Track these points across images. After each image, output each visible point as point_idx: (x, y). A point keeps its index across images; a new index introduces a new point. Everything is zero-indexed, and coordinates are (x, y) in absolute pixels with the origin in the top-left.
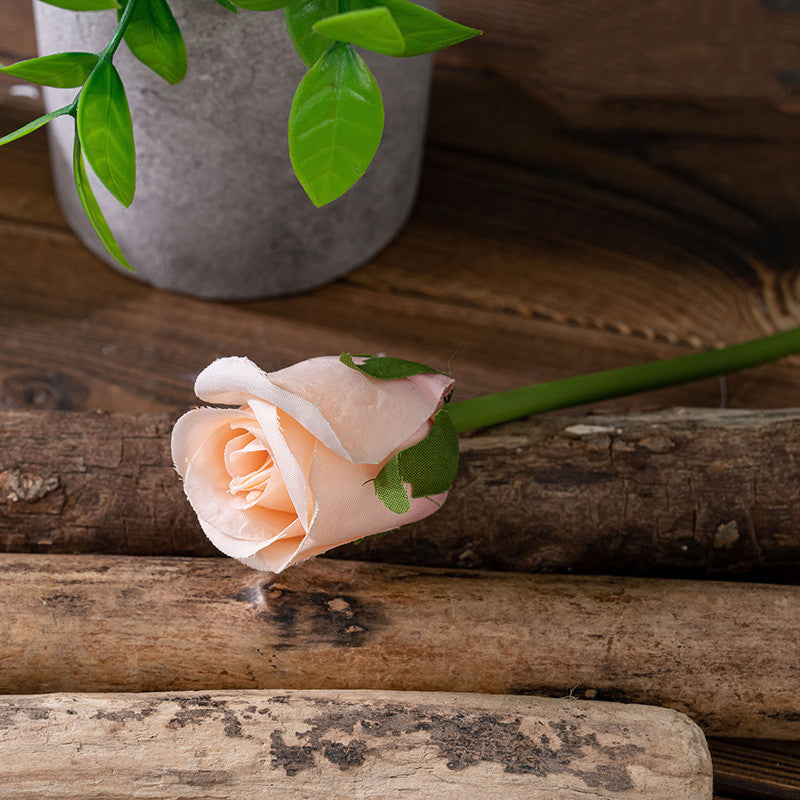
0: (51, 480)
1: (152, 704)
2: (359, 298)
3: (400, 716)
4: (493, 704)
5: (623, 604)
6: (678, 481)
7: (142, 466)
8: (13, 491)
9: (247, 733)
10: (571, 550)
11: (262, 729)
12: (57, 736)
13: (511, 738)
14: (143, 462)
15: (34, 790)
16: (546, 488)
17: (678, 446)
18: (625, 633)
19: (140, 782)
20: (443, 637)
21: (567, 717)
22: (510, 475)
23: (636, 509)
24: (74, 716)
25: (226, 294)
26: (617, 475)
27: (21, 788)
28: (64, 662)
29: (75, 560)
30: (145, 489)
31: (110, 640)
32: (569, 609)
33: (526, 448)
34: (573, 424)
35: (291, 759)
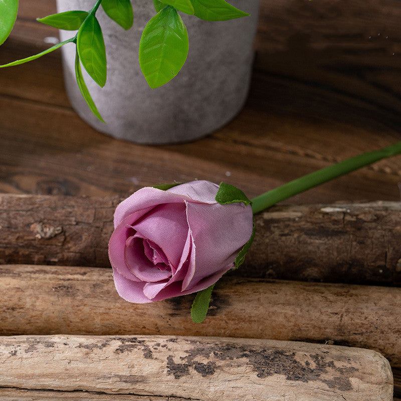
0: (59, 228)
1: (107, 341)
2: (218, 145)
3: (234, 350)
4: (282, 345)
5: (348, 298)
6: (378, 236)
7: (104, 222)
8: (38, 233)
9: (155, 357)
10: (323, 271)
11: (163, 355)
12: (58, 356)
13: (290, 362)
14: (105, 220)
15: (45, 383)
16: (310, 238)
17: (378, 219)
18: (349, 312)
19: (100, 380)
20: (256, 312)
21: (319, 352)
22: (292, 231)
23: (356, 250)
24: (67, 346)
25: (150, 141)
26: (346, 232)
27: (39, 382)
28: (63, 320)
29: (70, 269)
30: (105, 234)
31: (86, 309)
32: (321, 299)
33: (300, 218)
34: (325, 207)
35: (177, 370)
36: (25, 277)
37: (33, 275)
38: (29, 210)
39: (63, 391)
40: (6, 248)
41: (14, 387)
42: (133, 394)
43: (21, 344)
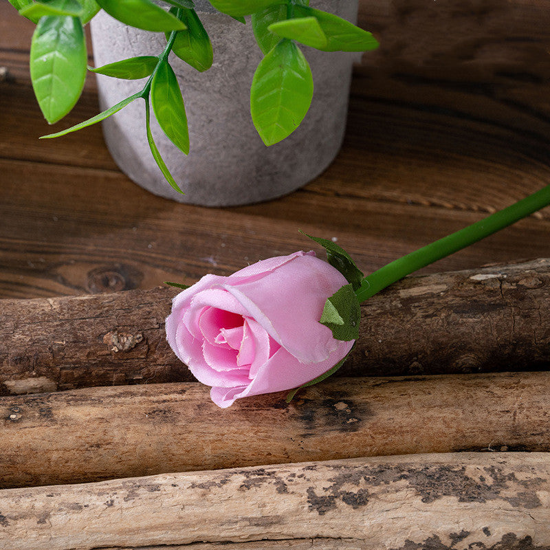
0: (138, 336)
1: (227, 476)
2: (315, 201)
3: (388, 472)
4: (446, 459)
5: (520, 390)
6: (546, 305)
8: (115, 346)
9: (291, 491)
10: (481, 356)
11: (301, 488)
12: (167, 502)
13: (461, 479)
15: (155, 538)
16: (462, 317)
17: (544, 283)
18: (523, 408)
19: (224, 527)
20: (408, 420)
21: (495, 464)
22: (437, 310)
23: (521, 326)
24: (177, 488)
26: (506, 304)
27: (147, 536)
28: (162, 453)
29: (163, 387)
31: (192, 438)
32: (486, 395)
33: (446, 292)
34: (474, 275)
35: (321, 505)
36: (108, 404)
37: (117, 400)
38: (98, 317)
39: (177, 545)
40: (74, 368)
41: (115, 547)
42: (268, 540)
43: (117, 491)
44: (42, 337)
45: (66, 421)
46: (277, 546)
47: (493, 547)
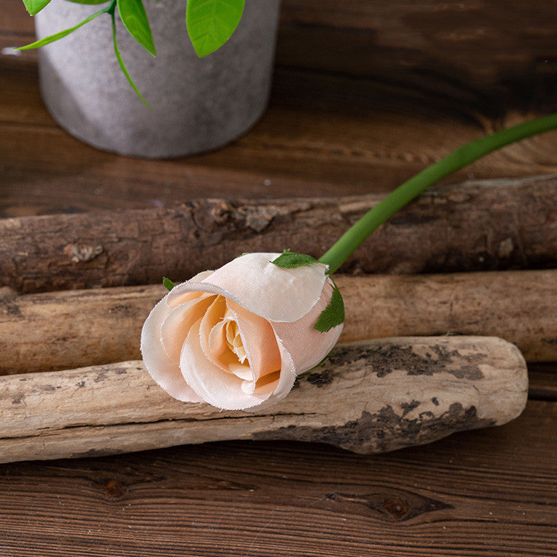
0: (98, 248)
2: (247, 152)
5: (455, 284)
6: (474, 217)
7: (152, 235)
8: (75, 256)
12: (134, 382)
13: (409, 356)
14: (153, 233)
15: (124, 415)
16: (398, 228)
17: (471, 198)
18: (459, 299)
21: (438, 343)
24: (142, 371)
26: (438, 217)
27: (117, 414)
28: (124, 346)
29: (123, 289)
30: (156, 248)
32: (424, 289)
36: (72, 302)
37: (80, 299)
38: (57, 231)
39: (145, 423)
40: (36, 278)
41: (87, 426)
42: (229, 418)
43: (88, 374)
44: (4, 249)
45: (33, 317)
46: (239, 423)
47: (442, 416)
